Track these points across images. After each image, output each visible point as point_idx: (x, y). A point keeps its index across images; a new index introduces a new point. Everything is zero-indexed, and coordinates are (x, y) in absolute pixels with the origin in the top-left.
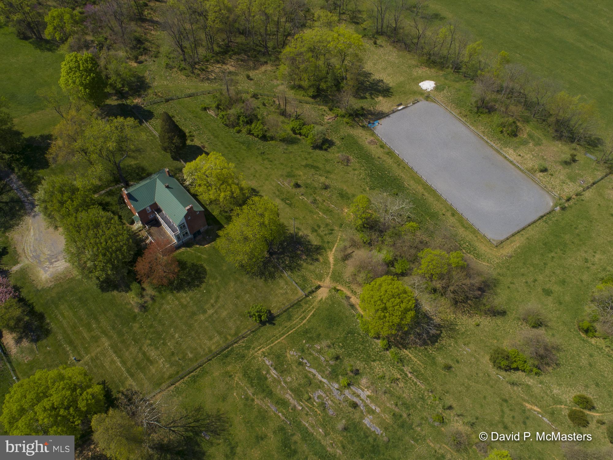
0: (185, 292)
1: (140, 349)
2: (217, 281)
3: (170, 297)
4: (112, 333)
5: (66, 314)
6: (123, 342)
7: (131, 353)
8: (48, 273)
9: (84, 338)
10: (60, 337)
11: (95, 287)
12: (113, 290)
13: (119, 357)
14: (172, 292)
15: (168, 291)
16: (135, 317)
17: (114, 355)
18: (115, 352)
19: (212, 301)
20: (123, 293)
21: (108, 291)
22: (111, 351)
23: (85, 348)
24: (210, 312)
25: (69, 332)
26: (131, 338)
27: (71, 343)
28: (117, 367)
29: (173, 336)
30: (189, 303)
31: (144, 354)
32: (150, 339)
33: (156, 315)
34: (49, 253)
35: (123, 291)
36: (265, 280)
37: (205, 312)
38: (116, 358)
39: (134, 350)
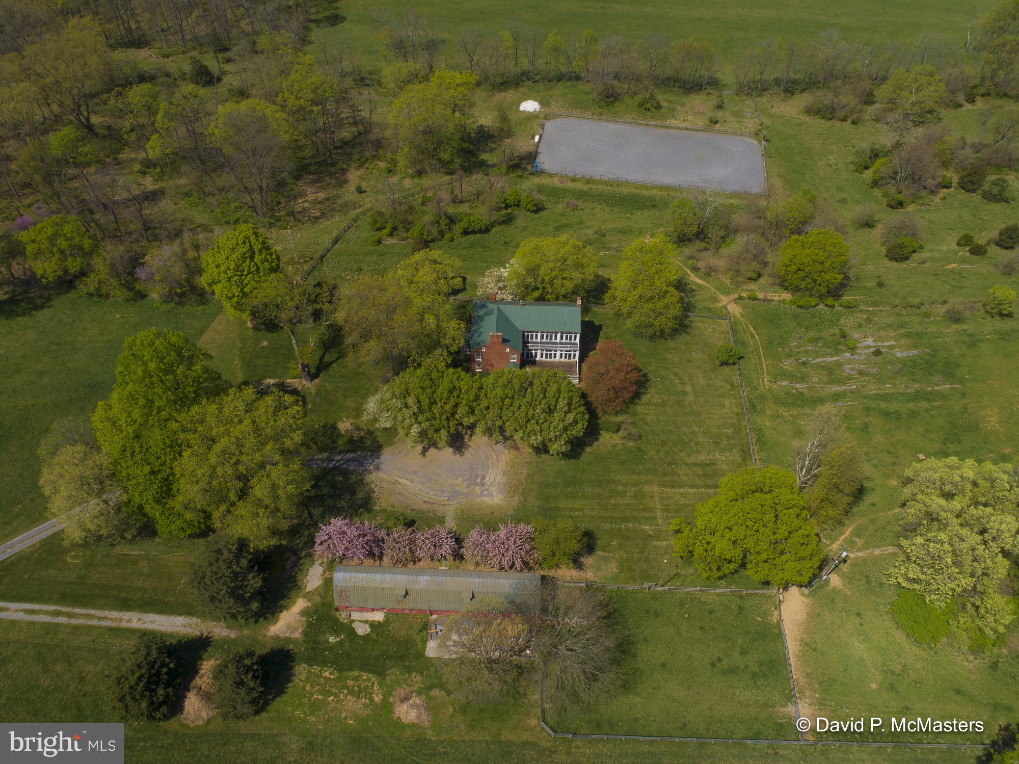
0: (645, 394)
1: (687, 465)
2: (654, 364)
3: (639, 409)
4: (643, 478)
5: (576, 505)
6: (664, 474)
7: (686, 475)
8: (495, 494)
9: (628, 505)
10: (607, 526)
11: (562, 462)
12: (583, 450)
13: (683, 486)
14: (636, 404)
15: (631, 406)
16: (638, 448)
17: (676, 490)
18: (673, 487)
19: (677, 381)
20: (596, 443)
21: (580, 454)
22: (670, 491)
23: (644, 510)
24: (689, 389)
25: (607, 514)
26: (666, 465)
27: (624, 519)
28: (694, 494)
29: (693, 432)
30: (662, 399)
31: (696, 464)
32: (681, 451)
33: (653, 431)
34: (460, 479)
35: (594, 441)
36: (686, 333)
37: (685, 394)
38: (682, 490)
39: (683, 470)
